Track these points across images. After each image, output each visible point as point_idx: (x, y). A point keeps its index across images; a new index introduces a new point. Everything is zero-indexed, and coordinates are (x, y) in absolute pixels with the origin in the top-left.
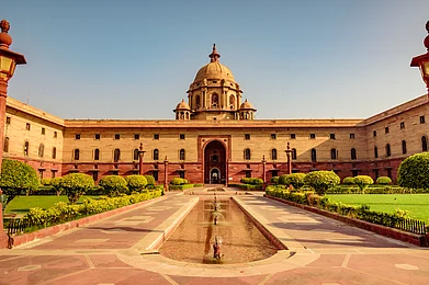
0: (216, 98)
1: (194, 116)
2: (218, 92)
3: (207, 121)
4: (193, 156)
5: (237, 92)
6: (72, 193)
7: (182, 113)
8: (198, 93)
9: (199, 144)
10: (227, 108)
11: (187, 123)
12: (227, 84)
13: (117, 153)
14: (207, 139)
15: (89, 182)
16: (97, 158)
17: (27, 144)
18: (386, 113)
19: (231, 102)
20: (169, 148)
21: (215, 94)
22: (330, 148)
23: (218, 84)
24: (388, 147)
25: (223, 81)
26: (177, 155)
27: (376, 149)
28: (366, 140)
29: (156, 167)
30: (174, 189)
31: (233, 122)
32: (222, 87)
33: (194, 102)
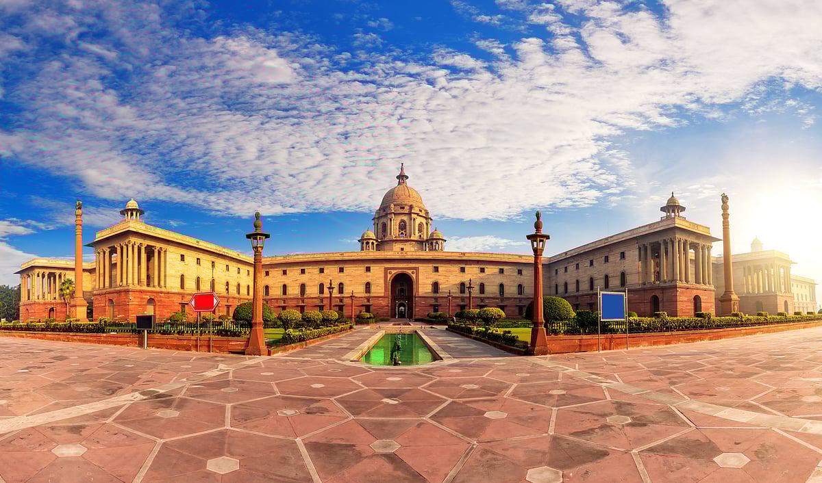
0: (403, 226)
1: (380, 245)
2: (405, 218)
3: (394, 251)
4: (379, 289)
5: (426, 218)
6: (285, 324)
7: (368, 243)
8: (384, 220)
9: (386, 277)
10: (415, 237)
11: (373, 254)
12: (416, 210)
13: (303, 287)
14: (393, 272)
15: (297, 315)
16: (285, 293)
17: (227, 284)
18: (566, 253)
19: (420, 231)
20: (354, 282)
21: (403, 221)
22: (517, 284)
23: (406, 210)
24: (566, 284)
25: (411, 207)
26: (362, 288)
27: (557, 286)
28: (550, 277)
29: (341, 301)
30: (362, 323)
31: (421, 253)
32: (410, 214)
33: (380, 231)
